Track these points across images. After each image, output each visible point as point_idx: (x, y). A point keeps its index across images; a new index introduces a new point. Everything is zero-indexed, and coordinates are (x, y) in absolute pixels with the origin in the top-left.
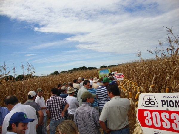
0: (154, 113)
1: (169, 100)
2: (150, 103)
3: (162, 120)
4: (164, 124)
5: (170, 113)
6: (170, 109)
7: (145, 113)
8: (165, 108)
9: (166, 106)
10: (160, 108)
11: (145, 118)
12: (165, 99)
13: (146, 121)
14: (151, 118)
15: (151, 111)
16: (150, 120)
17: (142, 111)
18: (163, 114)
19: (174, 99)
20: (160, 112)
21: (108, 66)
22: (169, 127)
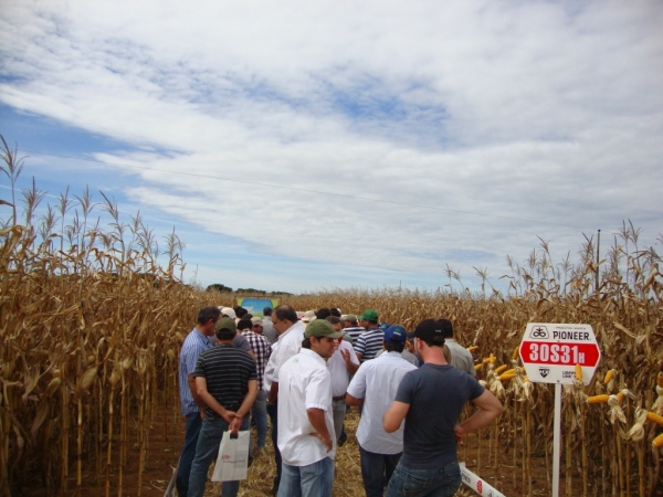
0: (543, 346)
1: (562, 331)
2: (540, 334)
3: (551, 353)
4: (552, 357)
5: (560, 345)
6: (562, 341)
7: (531, 347)
8: (556, 340)
9: (557, 338)
10: (551, 340)
11: (531, 352)
12: (558, 330)
13: (531, 356)
14: (539, 352)
15: (539, 344)
16: (536, 355)
17: (527, 344)
18: (553, 347)
19: (567, 331)
20: (550, 344)
21: (235, 289)
22: (557, 360)
